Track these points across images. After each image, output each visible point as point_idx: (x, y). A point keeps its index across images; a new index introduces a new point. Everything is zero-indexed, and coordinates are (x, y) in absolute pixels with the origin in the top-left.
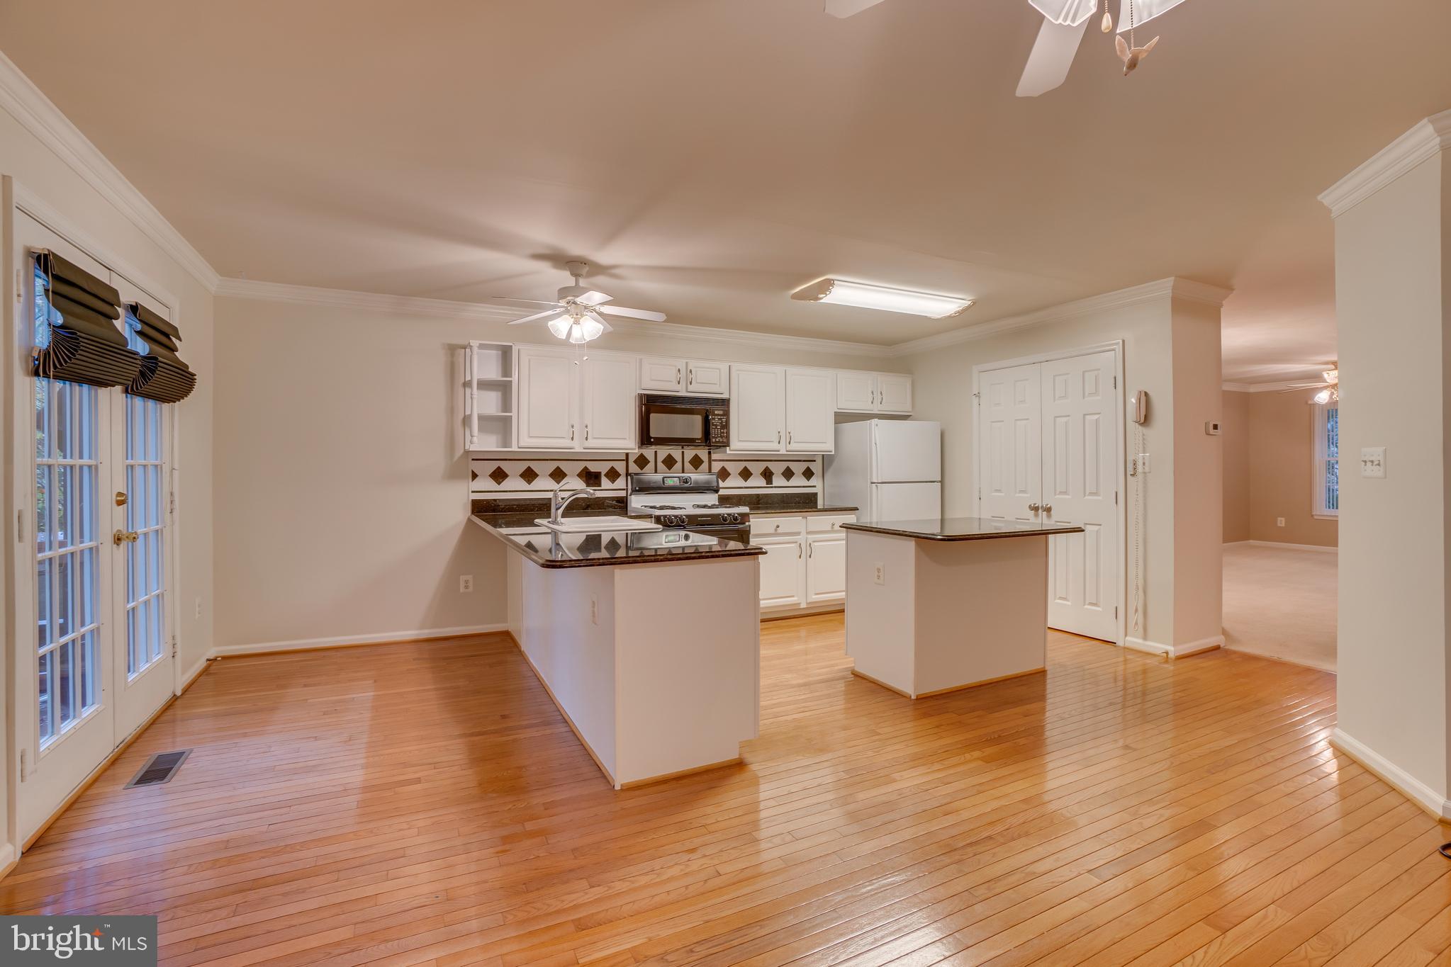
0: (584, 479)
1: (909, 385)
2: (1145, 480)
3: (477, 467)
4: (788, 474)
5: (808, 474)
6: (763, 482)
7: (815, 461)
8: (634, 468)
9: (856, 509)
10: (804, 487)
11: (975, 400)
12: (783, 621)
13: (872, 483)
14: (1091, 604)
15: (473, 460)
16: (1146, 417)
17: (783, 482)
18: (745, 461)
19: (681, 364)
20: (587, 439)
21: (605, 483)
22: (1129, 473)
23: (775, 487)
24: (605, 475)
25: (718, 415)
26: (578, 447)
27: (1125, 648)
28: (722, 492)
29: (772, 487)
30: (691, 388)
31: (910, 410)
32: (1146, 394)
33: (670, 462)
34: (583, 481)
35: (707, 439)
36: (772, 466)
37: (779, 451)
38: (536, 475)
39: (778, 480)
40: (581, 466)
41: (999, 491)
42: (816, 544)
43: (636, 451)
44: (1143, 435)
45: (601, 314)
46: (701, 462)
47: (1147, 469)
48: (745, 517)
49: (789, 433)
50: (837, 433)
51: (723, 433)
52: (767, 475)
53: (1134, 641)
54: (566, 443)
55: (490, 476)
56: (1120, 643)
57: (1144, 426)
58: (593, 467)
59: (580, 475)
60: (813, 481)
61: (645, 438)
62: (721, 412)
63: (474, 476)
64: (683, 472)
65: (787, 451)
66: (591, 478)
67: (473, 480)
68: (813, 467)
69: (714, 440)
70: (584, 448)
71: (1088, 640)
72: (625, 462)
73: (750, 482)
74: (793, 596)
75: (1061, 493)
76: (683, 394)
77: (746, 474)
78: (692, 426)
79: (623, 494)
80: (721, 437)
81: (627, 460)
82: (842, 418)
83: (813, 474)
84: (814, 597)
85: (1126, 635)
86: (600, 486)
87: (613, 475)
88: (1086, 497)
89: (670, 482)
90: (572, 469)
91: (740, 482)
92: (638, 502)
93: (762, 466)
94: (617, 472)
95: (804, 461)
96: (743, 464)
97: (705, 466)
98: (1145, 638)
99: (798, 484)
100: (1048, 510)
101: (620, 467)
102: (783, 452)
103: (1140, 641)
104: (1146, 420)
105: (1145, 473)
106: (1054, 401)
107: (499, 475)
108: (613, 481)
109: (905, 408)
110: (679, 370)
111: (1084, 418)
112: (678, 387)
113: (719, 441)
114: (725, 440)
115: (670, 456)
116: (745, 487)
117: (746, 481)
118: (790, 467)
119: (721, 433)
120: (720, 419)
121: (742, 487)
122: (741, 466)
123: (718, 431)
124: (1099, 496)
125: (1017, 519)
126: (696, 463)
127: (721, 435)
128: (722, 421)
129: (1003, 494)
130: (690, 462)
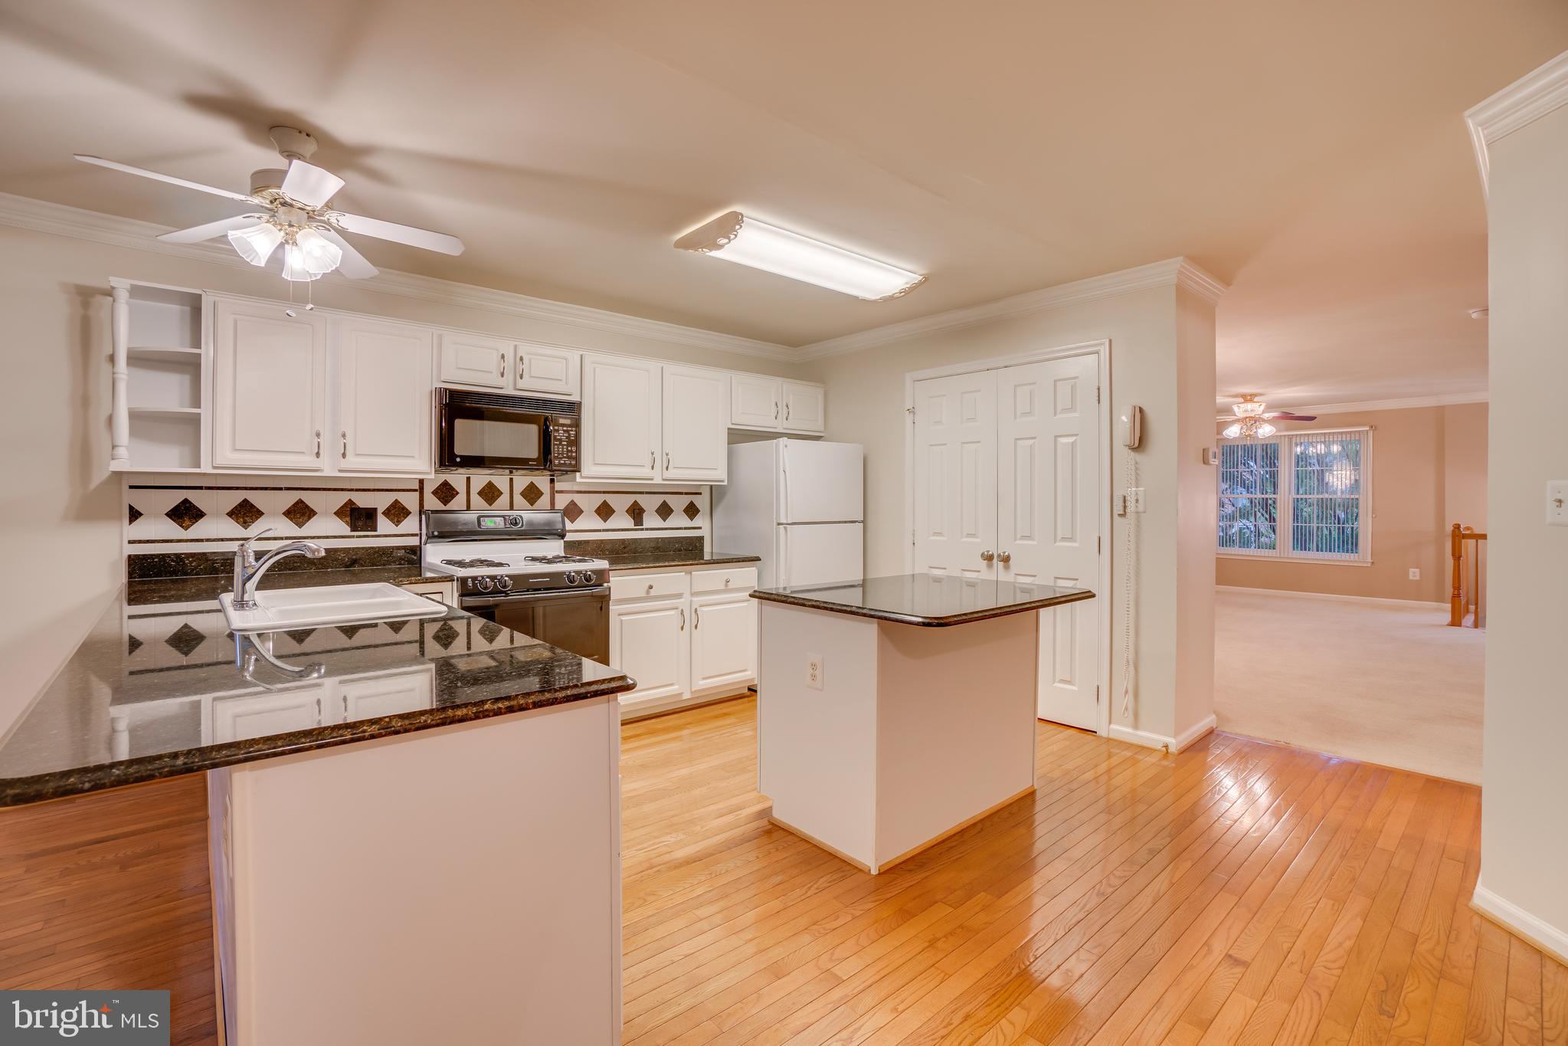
0: (348, 519)
1: (821, 398)
2: (1138, 521)
3: (139, 499)
4: (665, 511)
5: (692, 511)
6: (629, 523)
7: (700, 494)
8: (432, 503)
9: (758, 559)
10: (686, 528)
11: (909, 418)
12: (658, 720)
13: (779, 524)
14: (1063, 681)
15: (131, 487)
16: (1141, 439)
17: (657, 522)
18: (604, 492)
19: (507, 347)
20: (344, 455)
21: (384, 525)
22: (1116, 513)
23: (647, 529)
24: (384, 513)
25: (563, 425)
26: (328, 468)
27: (1109, 740)
28: (569, 537)
29: (642, 529)
30: (521, 384)
31: (822, 429)
32: (1141, 410)
33: (490, 493)
34: (347, 523)
35: (544, 459)
36: (642, 501)
37: (652, 479)
38: (259, 514)
39: (651, 520)
40: (341, 499)
41: (940, 534)
42: (705, 609)
43: (432, 476)
44: (1137, 463)
46: (539, 494)
47: (1141, 508)
48: (602, 576)
49: (667, 455)
50: (731, 456)
51: (571, 451)
52: (636, 512)
53: (1122, 730)
54: (307, 461)
55: (167, 514)
56: (1103, 732)
57: (1137, 451)
58: (363, 501)
59: (339, 513)
60: (698, 521)
61: (447, 456)
62: (568, 422)
63: (134, 515)
64: (512, 508)
65: (664, 480)
66: (360, 518)
67: (131, 522)
68: (697, 500)
69: (557, 462)
70: (340, 471)
71: (1062, 728)
72: (417, 493)
73: (612, 523)
74: (672, 685)
75: (1023, 537)
76: (509, 391)
77: (605, 511)
78: (523, 440)
79: (414, 541)
80: (568, 457)
81: (421, 490)
82: (737, 436)
83: (697, 511)
84: (701, 682)
85: (1110, 723)
86: (375, 530)
87: (397, 512)
88: (1057, 544)
89: (488, 524)
90: (325, 504)
91: (597, 523)
92: (436, 555)
93: (629, 500)
94: (404, 508)
95: (686, 494)
96: (601, 498)
97: (544, 501)
98: (1136, 725)
99: (678, 526)
100: (1006, 560)
101: (410, 501)
102: (658, 480)
103: (1130, 730)
104: (1140, 444)
105: (1137, 512)
106: (1015, 418)
107: (186, 514)
108: (397, 523)
109: (816, 426)
110: (503, 357)
111: (1055, 441)
112: (500, 382)
113: (565, 464)
114: (573, 462)
115: (490, 485)
116: (604, 530)
117: (605, 521)
118: (667, 501)
119: (568, 451)
120: (567, 431)
121: (599, 531)
122: (598, 500)
123: (563, 448)
124: (1075, 542)
125: (964, 570)
126: (532, 496)
127: (567, 454)
128: (569, 434)
129: (945, 539)
130: (522, 494)
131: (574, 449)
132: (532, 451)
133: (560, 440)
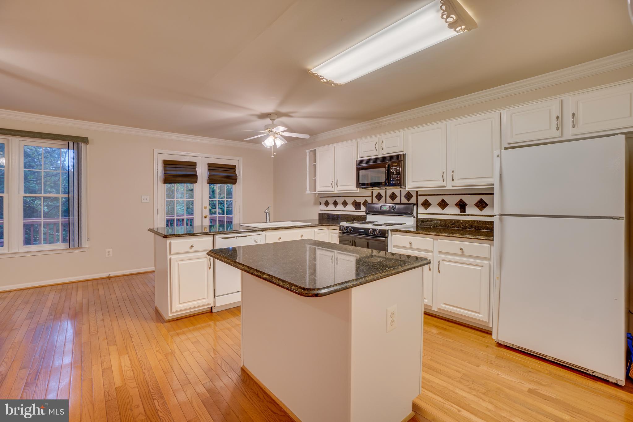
0: (354, 206)
3: (321, 200)
4: (481, 205)
6: (457, 211)
8: (375, 200)
15: (320, 197)
17: (476, 211)
18: (442, 195)
19: (377, 138)
20: (337, 186)
21: (362, 208)
23: (468, 215)
24: (362, 204)
25: (394, 166)
26: (335, 190)
29: (465, 215)
30: (383, 152)
33: (379, 197)
36: (465, 199)
38: (338, 204)
39: (469, 211)
40: (353, 199)
45: (282, 136)
46: (411, 196)
52: (462, 206)
55: (325, 204)
58: (358, 200)
59: (352, 204)
62: (396, 164)
64: (386, 202)
66: (357, 205)
67: (320, 205)
69: (392, 182)
72: (371, 197)
73: (447, 210)
76: (379, 156)
77: (443, 204)
80: (396, 180)
86: (360, 210)
87: (366, 204)
89: (384, 209)
90: (350, 201)
91: (439, 210)
93: (457, 199)
94: (367, 202)
96: (441, 197)
97: (413, 199)
101: (369, 200)
107: (327, 204)
110: (376, 143)
113: (395, 183)
114: (398, 182)
115: (393, 193)
116: (442, 214)
117: (443, 209)
118: (483, 199)
119: (396, 177)
120: (396, 168)
121: (439, 214)
122: (439, 199)
123: (394, 176)
126: (408, 197)
127: (396, 178)
128: (397, 170)
130: (405, 197)
131: (399, 176)
132: (383, 179)
133: (393, 173)
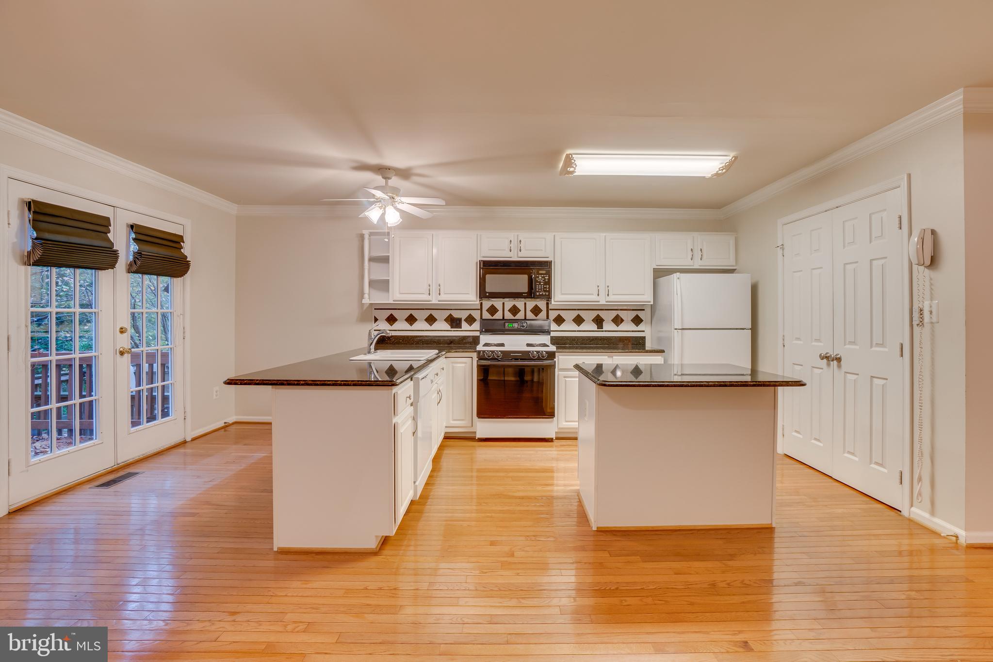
0: (450, 323)
1: (732, 242)
2: (933, 331)
3: (378, 314)
4: (618, 320)
5: (637, 321)
6: (594, 327)
7: (644, 310)
8: (487, 315)
9: (663, 351)
10: (632, 331)
11: (780, 252)
13: (675, 329)
14: (877, 463)
15: (375, 309)
16: (932, 258)
17: (613, 327)
18: (578, 310)
19: (512, 235)
20: (440, 294)
21: (465, 326)
22: (915, 323)
23: (606, 331)
24: (464, 320)
25: (542, 274)
26: (435, 300)
27: (910, 520)
28: (553, 334)
29: (603, 331)
30: (520, 254)
31: (734, 264)
32: (933, 232)
33: (514, 311)
34: (449, 324)
35: (531, 294)
36: (603, 314)
37: (599, 302)
38: (416, 320)
39: (608, 326)
40: (447, 313)
41: (799, 339)
44: (931, 279)
46: (540, 311)
47: (934, 319)
49: (608, 287)
50: (655, 286)
51: (546, 288)
52: (599, 321)
53: (920, 514)
54: (425, 297)
55: (386, 320)
56: (905, 513)
57: (931, 269)
58: (456, 314)
59: (446, 320)
60: (641, 327)
61: (484, 294)
62: (544, 272)
63: (376, 320)
64: (525, 318)
65: (606, 302)
66: (454, 322)
67: (376, 322)
68: (641, 315)
69: (538, 294)
70: (439, 301)
72: (480, 311)
73: (583, 327)
75: (851, 343)
76: (515, 258)
77: (579, 320)
78: (520, 283)
79: (477, 334)
80: (544, 291)
81: (481, 309)
82: (660, 273)
83: (642, 321)
85: (912, 506)
87: (470, 320)
88: (873, 349)
90: (441, 315)
91: (574, 327)
92: (484, 340)
93: (594, 314)
94: (473, 318)
95: (633, 310)
96: (577, 313)
97: (543, 314)
98: (933, 513)
99: (627, 329)
100: (839, 360)
101: (476, 315)
102: (603, 302)
103: (927, 515)
104: (933, 262)
105: (932, 323)
106: (844, 246)
107: (391, 320)
108: (471, 325)
109: (728, 262)
110: (511, 241)
111: (871, 264)
112: (510, 254)
113: (542, 294)
114: (547, 294)
115: (514, 306)
116: (578, 331)
117: (579, 326)
118: (619, 314)
119: (544, 288)
120: (544, 277)
121: (575, 331)
122: (574, 314)
123: (541, 286)
124: (885, 347)
125: (813, 367)
126: (537, 312)
127: (544, 289)
128: (545, 279)
129: (802, 342)
130: (531, 311)
131: (548, 286)
132: (525, 289)
133: (540, 282)
